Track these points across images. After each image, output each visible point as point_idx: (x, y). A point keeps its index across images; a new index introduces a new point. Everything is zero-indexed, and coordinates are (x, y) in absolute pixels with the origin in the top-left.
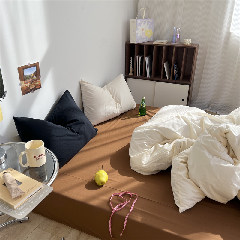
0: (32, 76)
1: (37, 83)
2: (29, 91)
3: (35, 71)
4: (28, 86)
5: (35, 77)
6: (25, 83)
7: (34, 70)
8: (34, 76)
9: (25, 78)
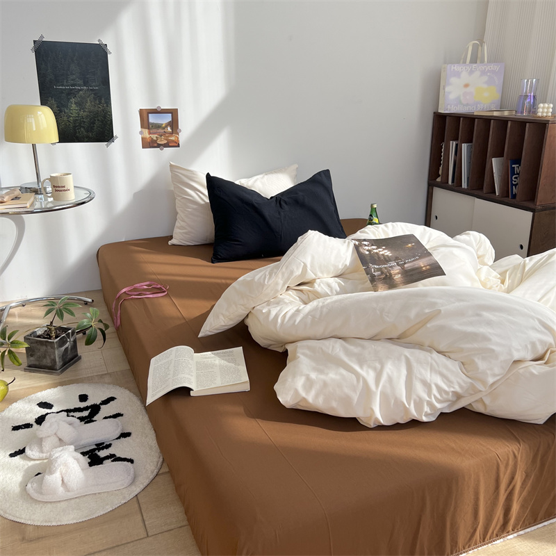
0: (164, 126)
1: (173, 138)
2: (156, 145)
3: (170, 120)
4: (155, 139)
5: (169, 128)
6: (150, 133)
7: (168, 118)
8: (166, 126)
9: (150, 126)
